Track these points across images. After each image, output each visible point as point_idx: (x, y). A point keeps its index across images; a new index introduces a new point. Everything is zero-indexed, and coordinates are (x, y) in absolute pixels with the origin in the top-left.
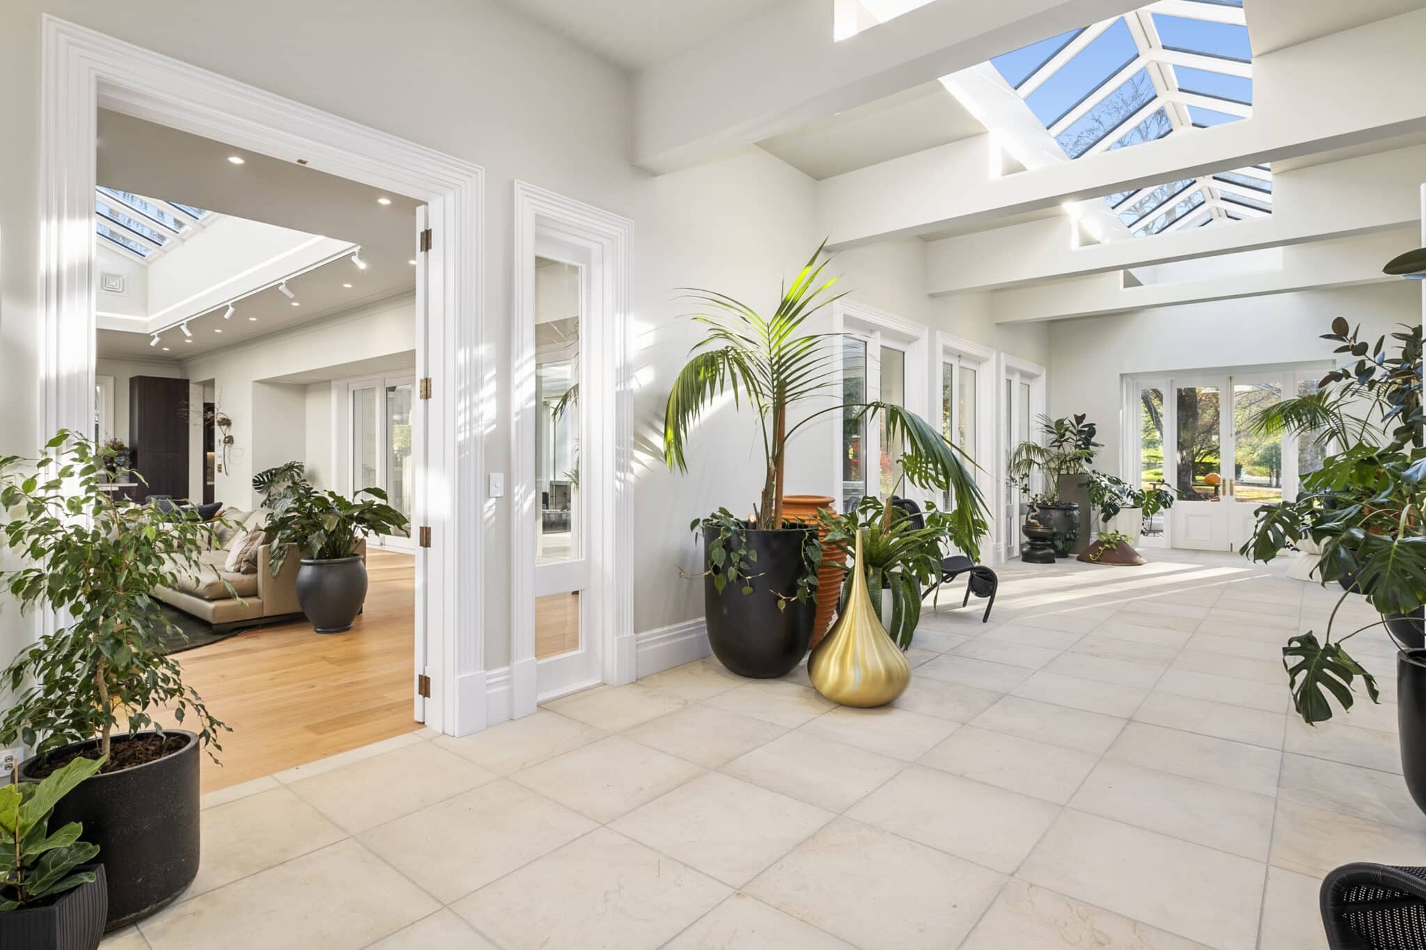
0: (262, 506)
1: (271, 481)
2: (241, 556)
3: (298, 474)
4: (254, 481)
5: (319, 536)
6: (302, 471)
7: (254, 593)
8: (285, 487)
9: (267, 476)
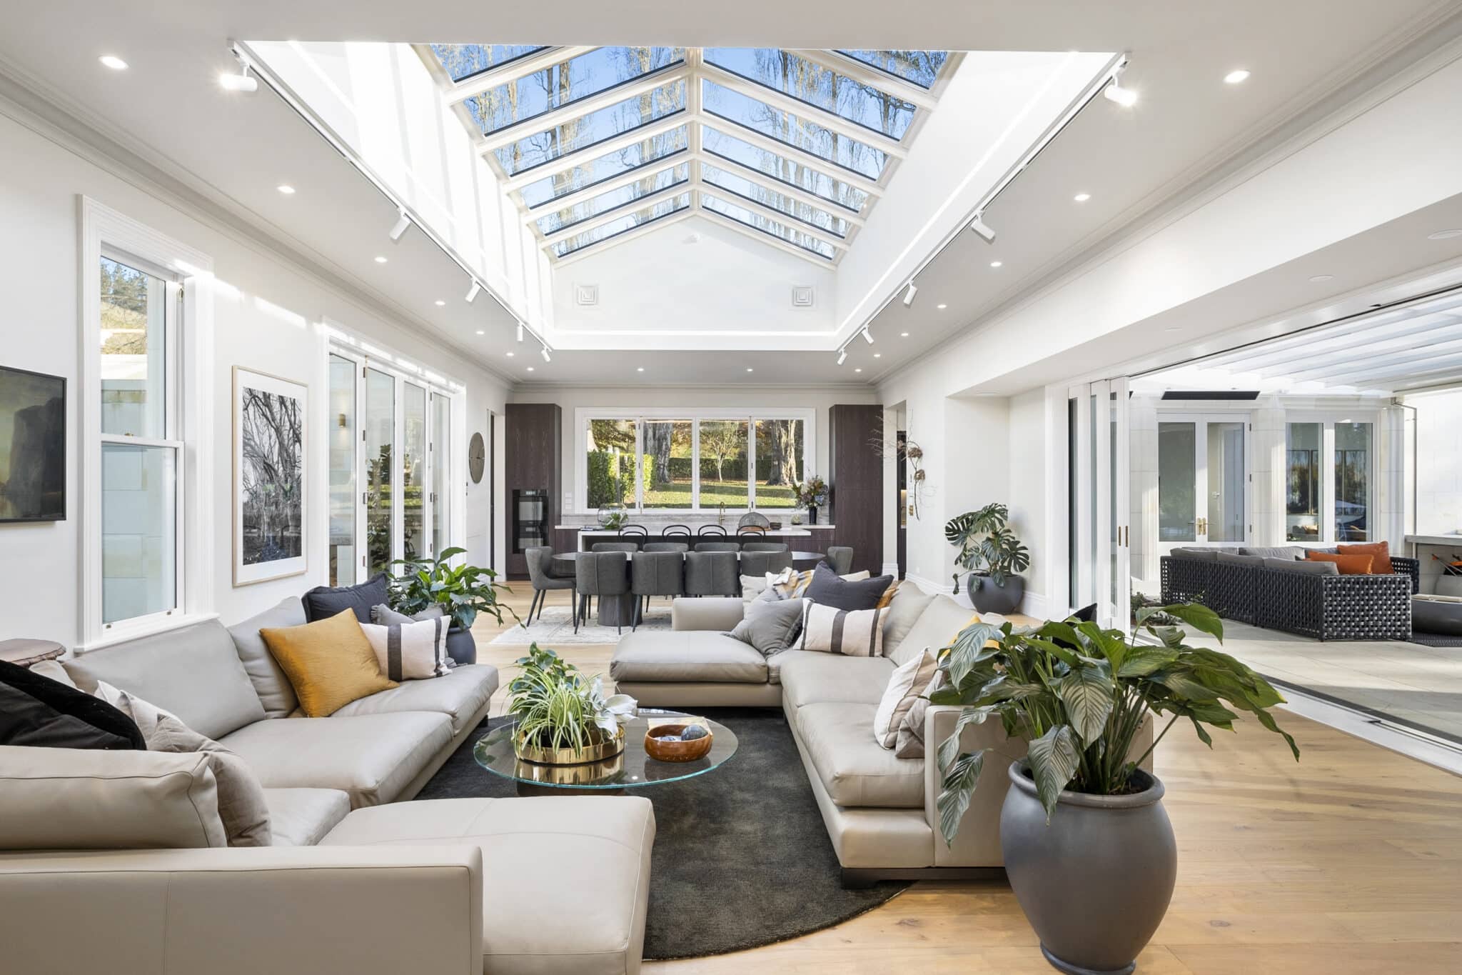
0: (956, 563)
1: (967, 530)
2: (898, 715)
3: (1001, 522)
4: (947, 529)
5: (1057, 743)
6: (1006, 518)
7: (913, 805)
8: (984, 539)
9: (962, 523)
